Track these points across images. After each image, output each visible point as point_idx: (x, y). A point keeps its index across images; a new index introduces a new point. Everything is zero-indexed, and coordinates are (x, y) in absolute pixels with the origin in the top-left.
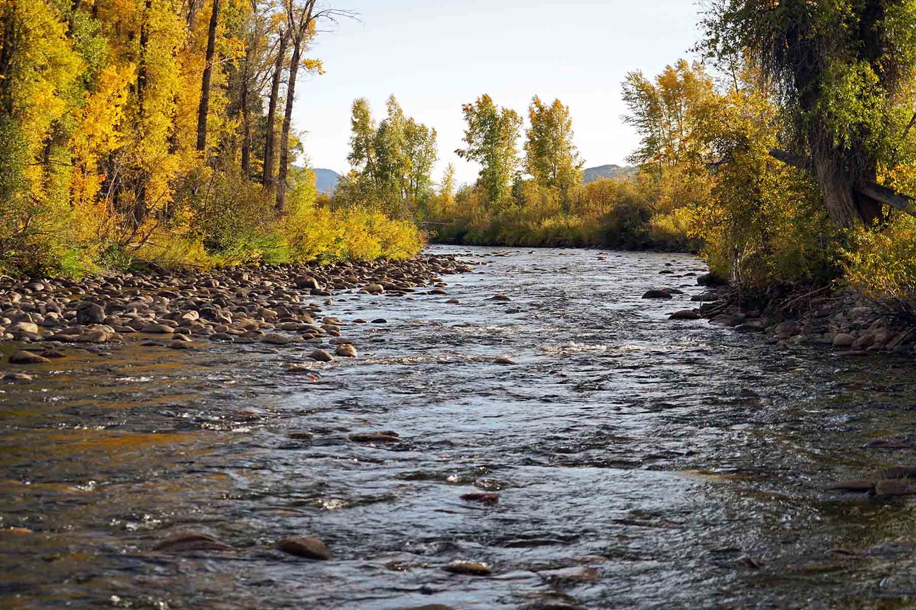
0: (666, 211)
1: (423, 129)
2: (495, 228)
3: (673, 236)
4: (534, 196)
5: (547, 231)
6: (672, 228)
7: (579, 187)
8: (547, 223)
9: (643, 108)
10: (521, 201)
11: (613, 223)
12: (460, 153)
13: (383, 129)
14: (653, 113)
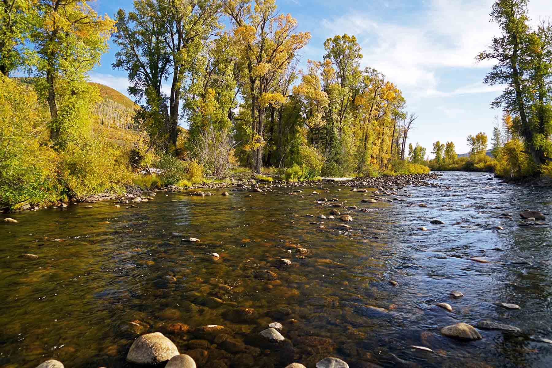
0: (477, 163)
1: (424, 148)
2: (440, 167)
3: (479, 168)
4: (447, 160)
5: (450, 168)
6: (479, 167)
7: (456, 159)
8: (450, 166)
9: (472, 142)
10: (444, 162)
11: (466, 166)
12: (432, 153)
13: (416, 148)
14: (474, 143)
